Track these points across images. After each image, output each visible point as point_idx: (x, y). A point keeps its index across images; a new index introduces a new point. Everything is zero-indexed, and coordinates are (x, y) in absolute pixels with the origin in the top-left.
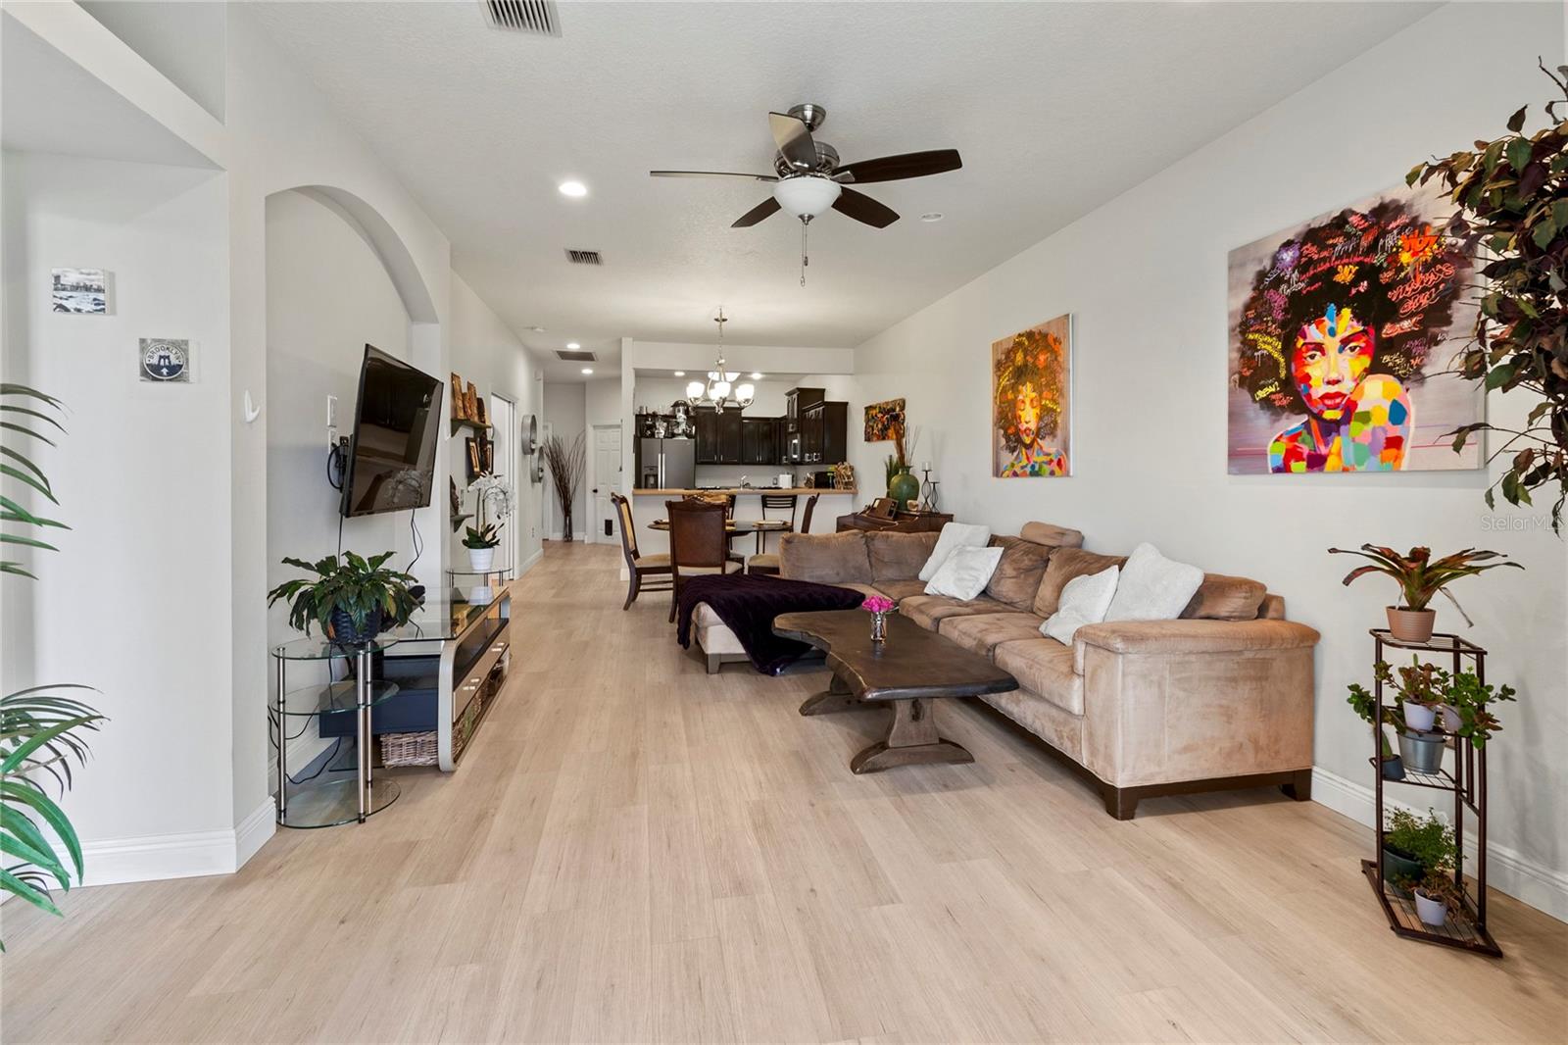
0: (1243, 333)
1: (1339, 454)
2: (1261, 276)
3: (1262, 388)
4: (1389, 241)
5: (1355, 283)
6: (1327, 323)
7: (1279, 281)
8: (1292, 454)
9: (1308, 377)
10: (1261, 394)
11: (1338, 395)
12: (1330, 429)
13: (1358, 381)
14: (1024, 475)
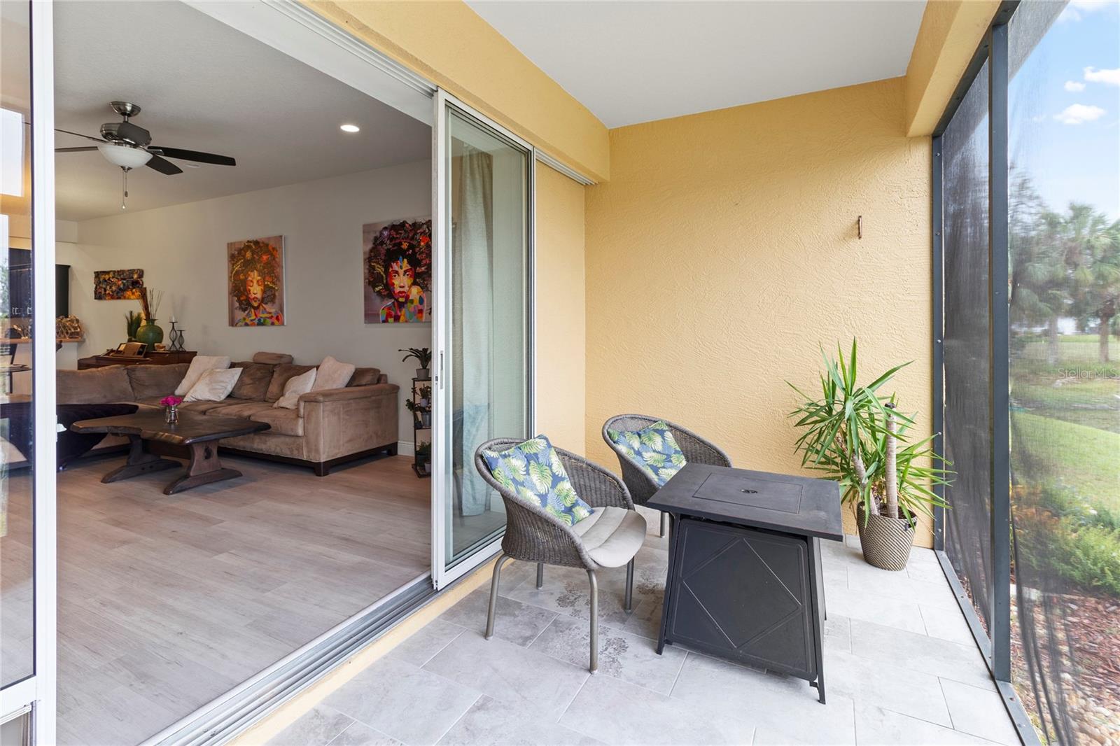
0: (370, 262)
1: (404, 315)
2: (376, 239)
3: (377, 286)
4: (418, 236)
5: (408, 250)
6: (399, 264)
7: (382, 243)
8: (389, 315)
9: (393, 284)
10: (377, 289)
11: (404, 292)
12: (401, 305)
13: (410, 287)
14: (253, 325)
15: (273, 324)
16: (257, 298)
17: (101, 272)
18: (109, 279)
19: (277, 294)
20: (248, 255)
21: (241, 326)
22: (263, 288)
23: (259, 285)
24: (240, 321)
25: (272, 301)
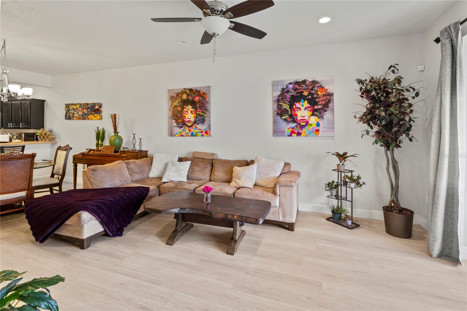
0: (278, 102)
1: (305, 132)
2: (283, 89)
3: (284, 116)
4: (316, 89)
5: (308, 96)
6: (301, 103)
7: (288, 92)
8: (293, 132)
9: (296, 115)
10: (284, 117)
11: (304, 119)
12: (302, 127)
13: (309, 117)
14: (187, 136)
15: (203, 136)
16: (191, 121)
17: (70, 104)
18: (77, 108)
19: (206, 119)
20: (185, 97)
21: (178, 136)
22: (195, 116)
23: (192, 114)
24: (177, 134)
25: (202, 123)
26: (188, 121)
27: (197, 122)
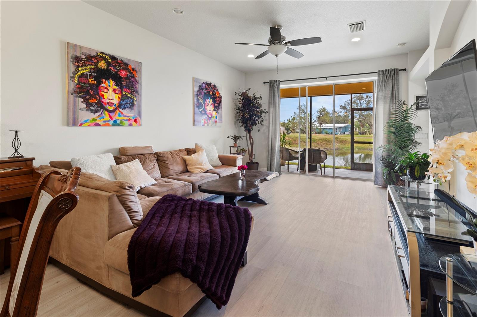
2: (200, 86)
4: (215, 91)
5: (212, 95)
14: (106, 125)
15: (131, 125)
19: (136, 103)
20: (102, 65)
21: (89, 126)
22: (120, 96)
23: (115, 93)
24: (86, 121)
25: (130, 108)
26: (108, 103)
27: (123, 106)
